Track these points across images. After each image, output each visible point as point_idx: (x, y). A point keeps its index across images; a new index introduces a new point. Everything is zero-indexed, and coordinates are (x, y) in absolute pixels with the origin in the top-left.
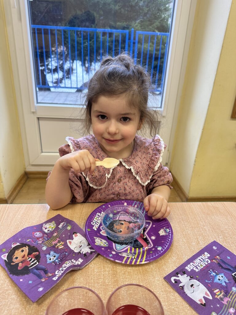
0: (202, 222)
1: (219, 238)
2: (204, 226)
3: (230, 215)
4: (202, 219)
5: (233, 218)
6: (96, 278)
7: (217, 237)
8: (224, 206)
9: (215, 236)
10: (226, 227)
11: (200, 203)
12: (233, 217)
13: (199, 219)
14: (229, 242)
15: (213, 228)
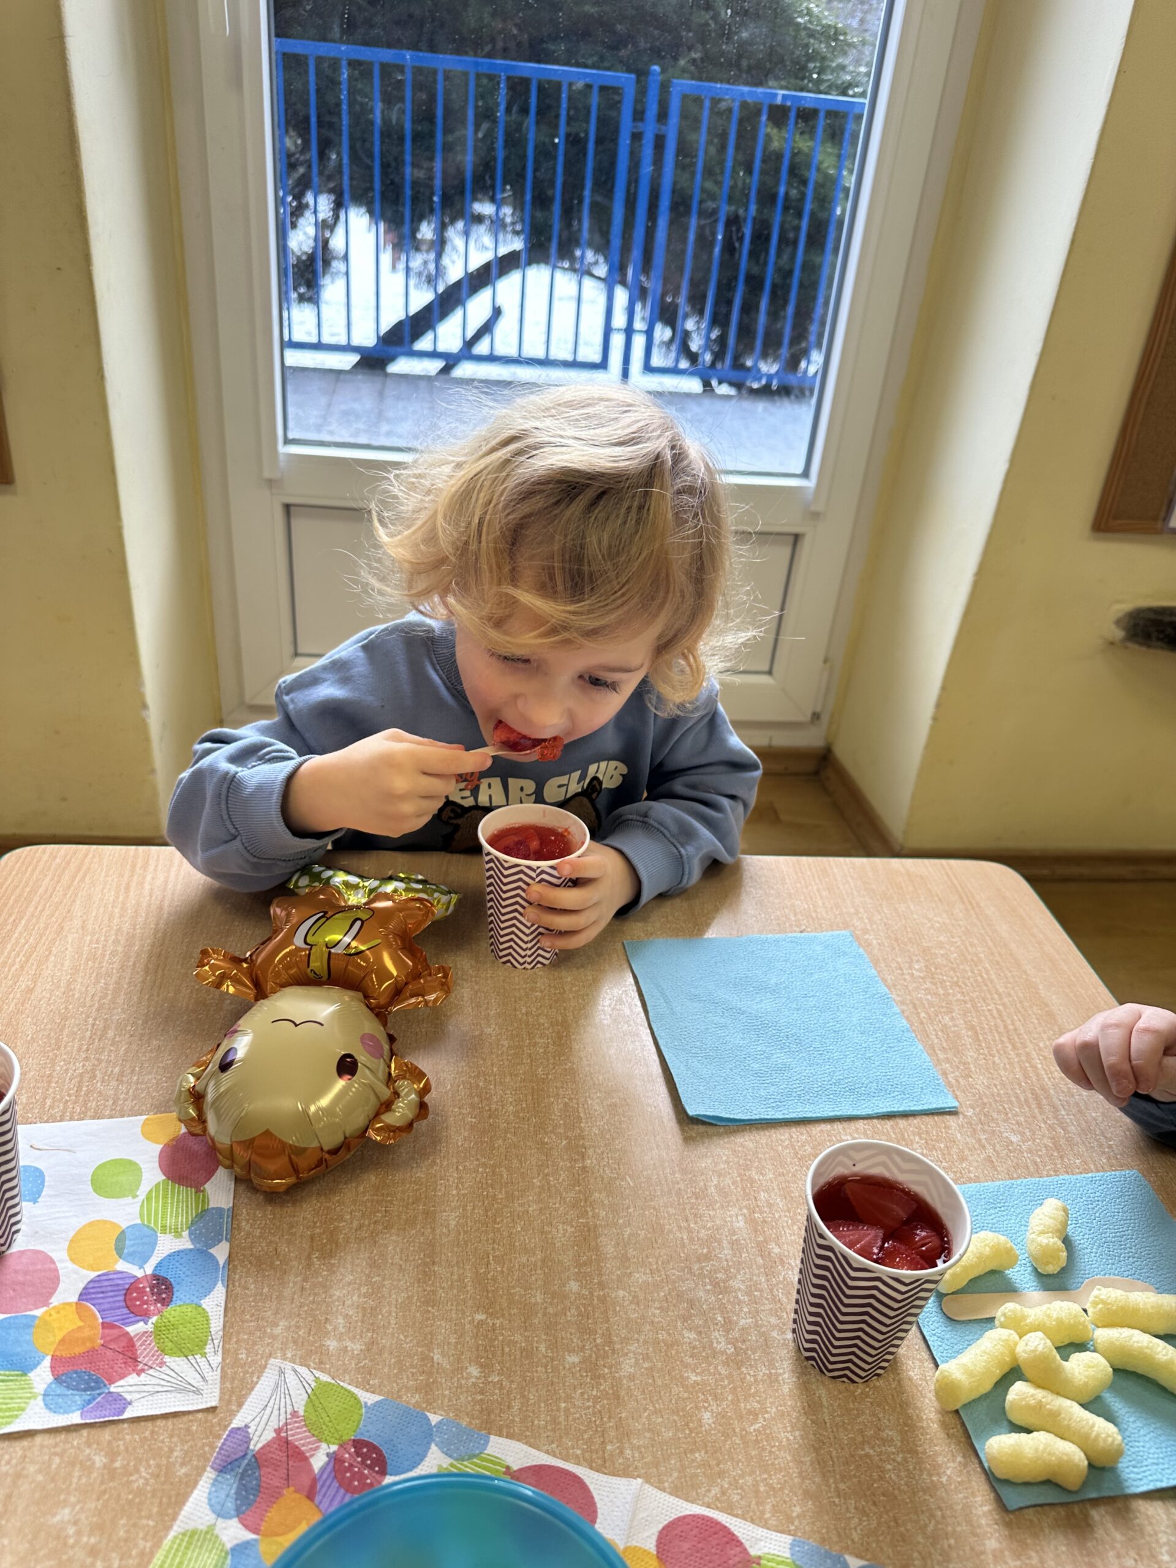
0: (861, 919)
1: (910, 968)
2: (865, 931)
3: (963, 903)
4: (861, 910)
5: (972, 912)
6: (506, 1063)
7: (907, 965)
8: (947, 874)
9: (898, 963)
10: (942, 938)
11: (864, 860)
12: (973, 908)
13: (852, 910)
14: (943, 982)
15: (896, 940)
